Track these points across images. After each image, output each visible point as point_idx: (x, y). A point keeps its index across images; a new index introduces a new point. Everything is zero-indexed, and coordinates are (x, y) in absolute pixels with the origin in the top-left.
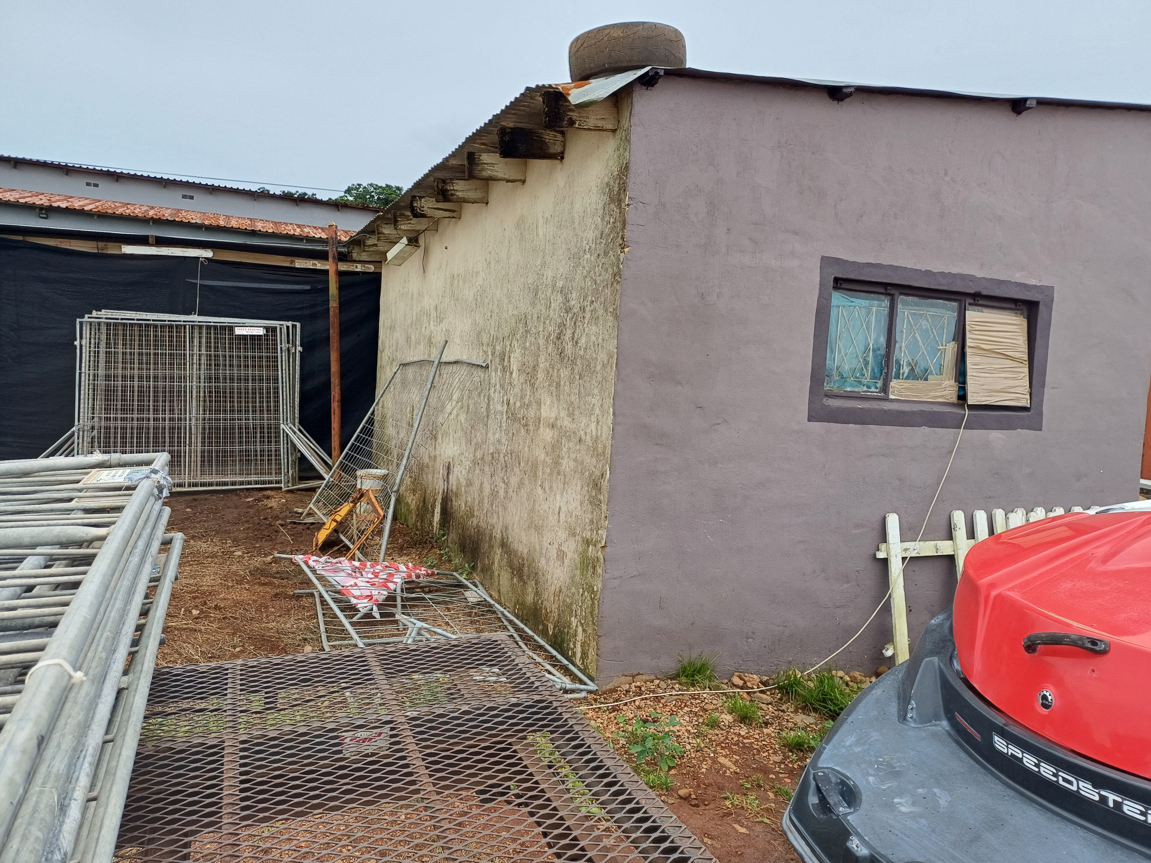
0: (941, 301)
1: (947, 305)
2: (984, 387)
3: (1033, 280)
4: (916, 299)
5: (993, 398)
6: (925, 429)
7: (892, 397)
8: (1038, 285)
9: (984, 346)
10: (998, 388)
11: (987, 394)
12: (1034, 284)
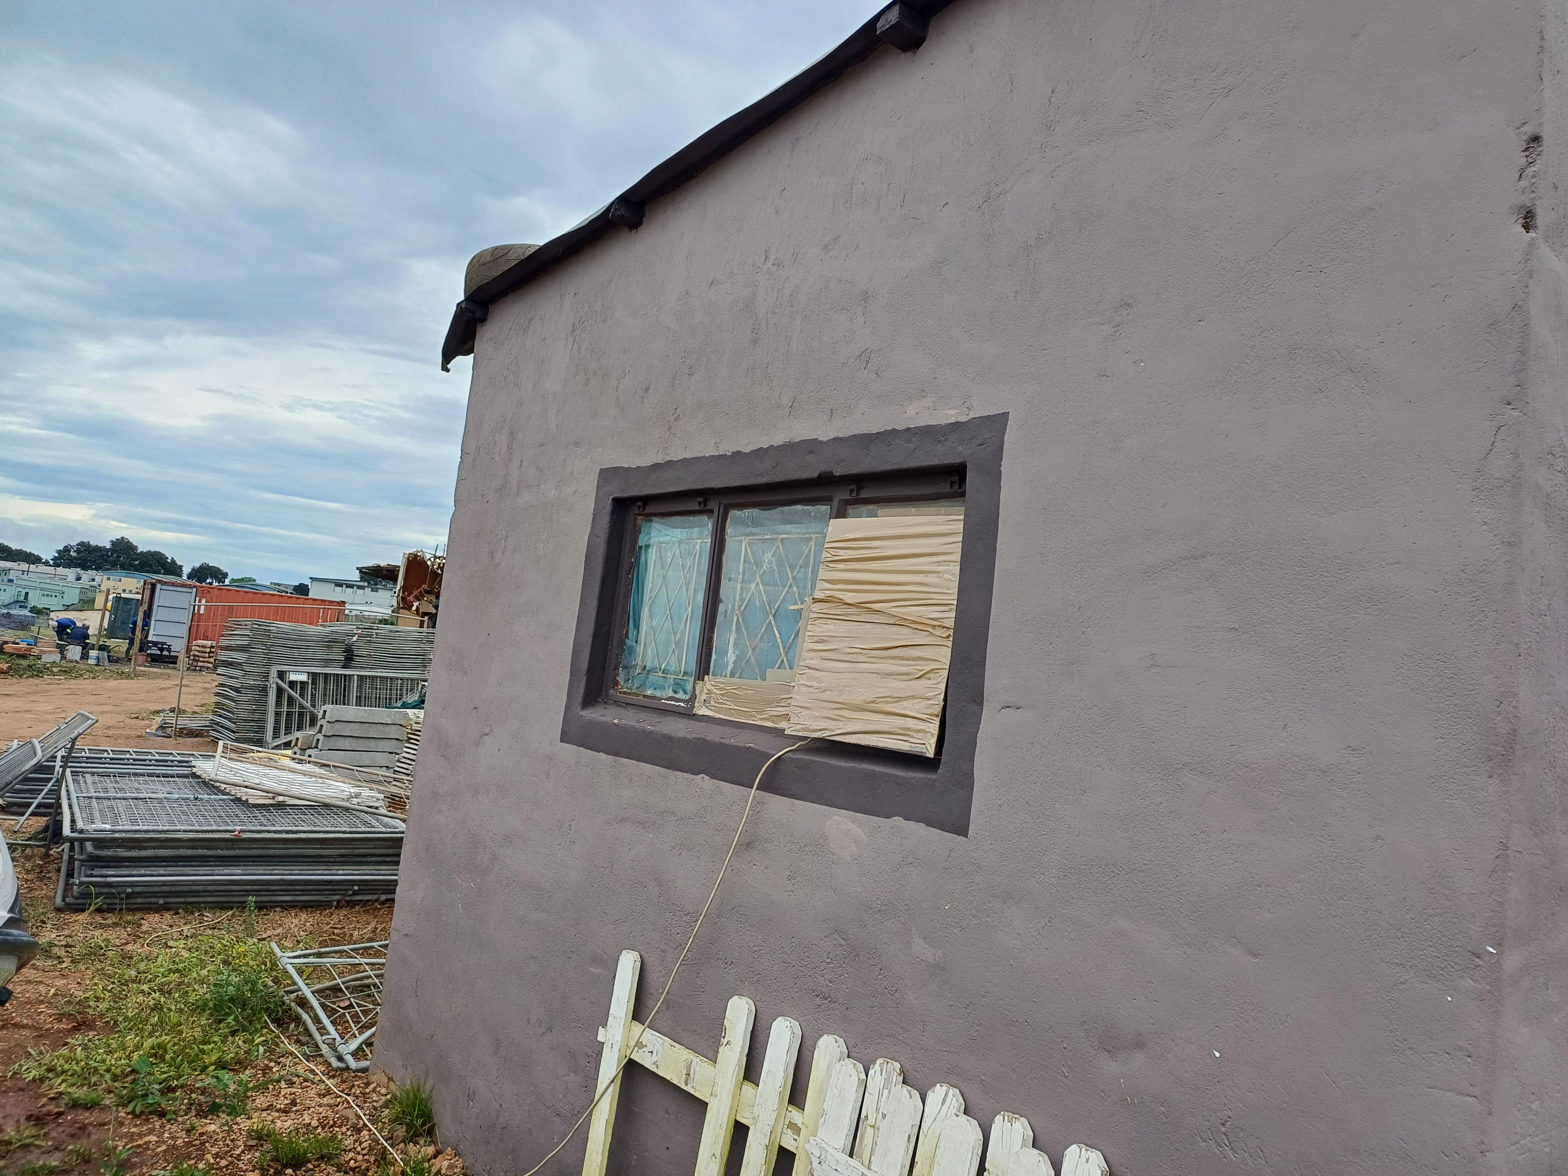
0: (799, 507)
1: (809, 513)
2: (828, 695)
3: (953, 412)
4: (755, 512)
5: (841, 724)
6: (704, 782)
7: (701, 711)
8: (963, 419)
9: (849, 598)
10: (858, 699)
11: (831, 714)
12: (953, 420)
